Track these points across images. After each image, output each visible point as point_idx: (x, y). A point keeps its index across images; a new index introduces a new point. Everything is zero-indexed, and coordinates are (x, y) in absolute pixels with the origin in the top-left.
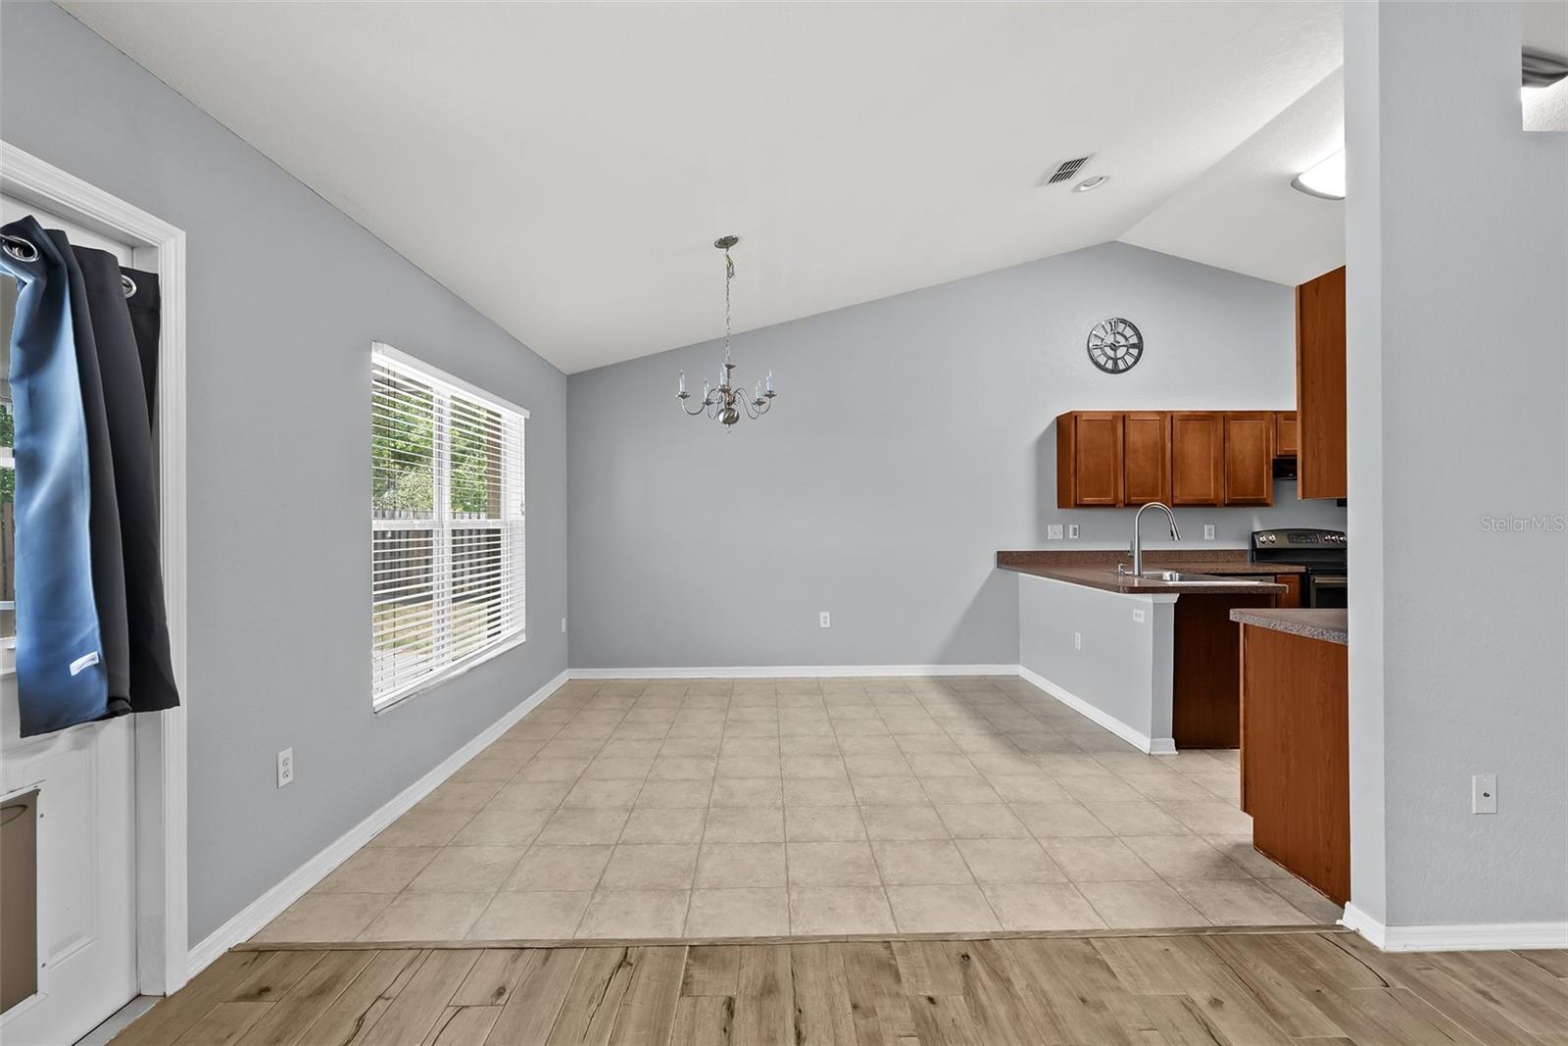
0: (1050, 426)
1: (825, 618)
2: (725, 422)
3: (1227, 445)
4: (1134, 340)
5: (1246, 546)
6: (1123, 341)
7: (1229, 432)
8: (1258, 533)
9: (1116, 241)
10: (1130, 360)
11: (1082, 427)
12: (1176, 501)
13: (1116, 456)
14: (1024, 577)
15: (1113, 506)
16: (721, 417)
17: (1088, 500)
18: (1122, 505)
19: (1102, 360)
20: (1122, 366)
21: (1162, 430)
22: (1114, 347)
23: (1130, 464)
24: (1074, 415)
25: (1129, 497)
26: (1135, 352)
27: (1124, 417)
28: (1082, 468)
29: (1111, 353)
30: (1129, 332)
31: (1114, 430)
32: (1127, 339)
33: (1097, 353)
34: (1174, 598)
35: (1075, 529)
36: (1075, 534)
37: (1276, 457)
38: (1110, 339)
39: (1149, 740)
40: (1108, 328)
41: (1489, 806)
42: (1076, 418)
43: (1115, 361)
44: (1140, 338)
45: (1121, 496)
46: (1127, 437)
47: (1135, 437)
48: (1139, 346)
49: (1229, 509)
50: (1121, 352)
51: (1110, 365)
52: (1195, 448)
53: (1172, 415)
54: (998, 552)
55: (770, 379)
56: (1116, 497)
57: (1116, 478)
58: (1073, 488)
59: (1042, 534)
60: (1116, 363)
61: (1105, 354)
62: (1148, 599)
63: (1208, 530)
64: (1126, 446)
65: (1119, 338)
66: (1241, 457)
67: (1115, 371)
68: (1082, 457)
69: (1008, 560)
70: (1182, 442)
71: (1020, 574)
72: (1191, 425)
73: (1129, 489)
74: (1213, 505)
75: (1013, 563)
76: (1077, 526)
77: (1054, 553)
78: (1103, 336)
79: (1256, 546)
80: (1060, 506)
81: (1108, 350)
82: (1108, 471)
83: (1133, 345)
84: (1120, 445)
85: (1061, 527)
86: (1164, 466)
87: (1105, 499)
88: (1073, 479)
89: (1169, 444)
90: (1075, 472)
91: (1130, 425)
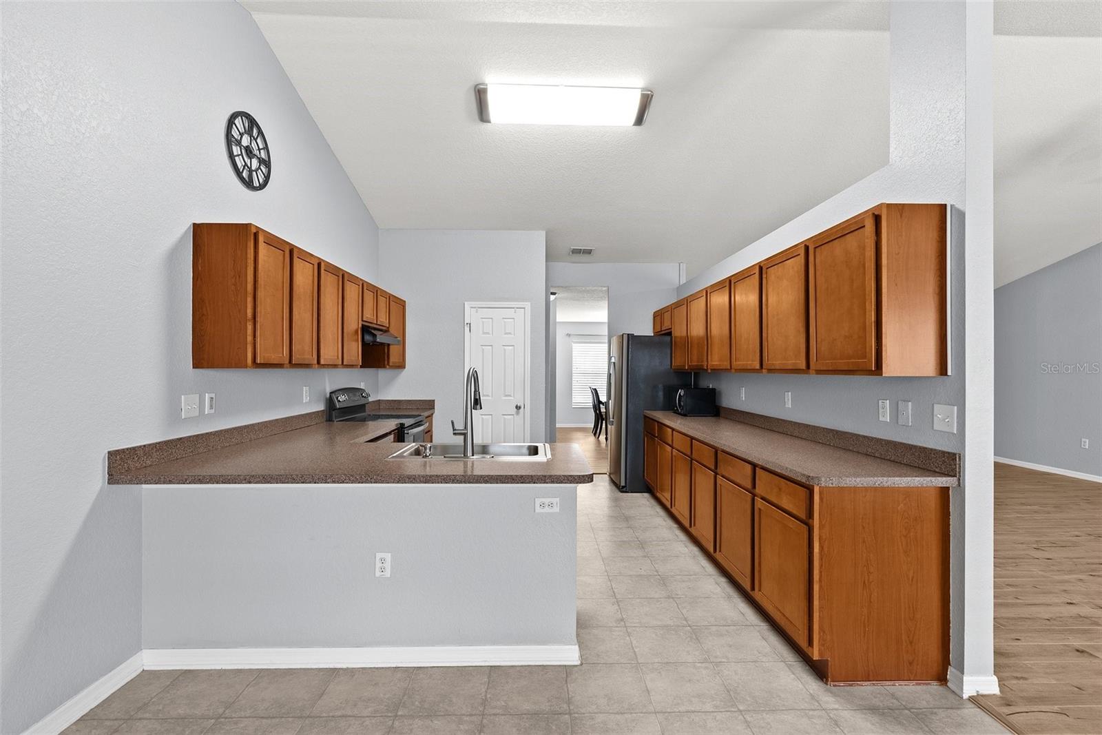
0: (182, 239)
3: (345, 305)
4: (264, 155)
6: (256, 152)
7: (346, 292)
8: (334, 392)
10: (261, 178)
11: (262, 250)
12: (321, 361)
13: (285, 300)
15: (281, 366)
18: (288, 364)
19: (239, 163)
20: (255, 181)
21: (314, 276)
22: (250, 152)
23: (296, 313)
24: (253, 231)
26: (265, 170)
28: (262, 310)
29: (248, 160)
30: (261, 143)
31: (284, 264)
32: (259, 150)
33: (236, 150)
35: (211, 399)
36: (211, 407)
37: (363, 323)
38: (246, 140)
42: (255, 234)
43: (251, 171)
44: (269, 157)
45: (288, 354)
47: (300, 280)
48: (268, 163)
52: (331, 304)
53: (320, 262)
54: (114, 454)
57: (286, 330)
58: (250, 339)
59: (174, 410)
60: (250, 176)
61: (243, 157)
65: (253, 144)
66: (350, 319)
68: (262, 295)
70: (325, 294)
72: (329, 277)
75: (137, 469)
76: (213, 395)
77: (191, 439)
78: (242, 130)
79: (335, 406)
80: (194, 367)
81: (244, 152)
82: (280, 319)
83: (263, 161)
84: (288, 286)
85: (197, 397)
86: (314, 320)
87: (278, 357)
88: (250, 325)
89: (317, 294)
90: (254, 317)
91: (297, 265)
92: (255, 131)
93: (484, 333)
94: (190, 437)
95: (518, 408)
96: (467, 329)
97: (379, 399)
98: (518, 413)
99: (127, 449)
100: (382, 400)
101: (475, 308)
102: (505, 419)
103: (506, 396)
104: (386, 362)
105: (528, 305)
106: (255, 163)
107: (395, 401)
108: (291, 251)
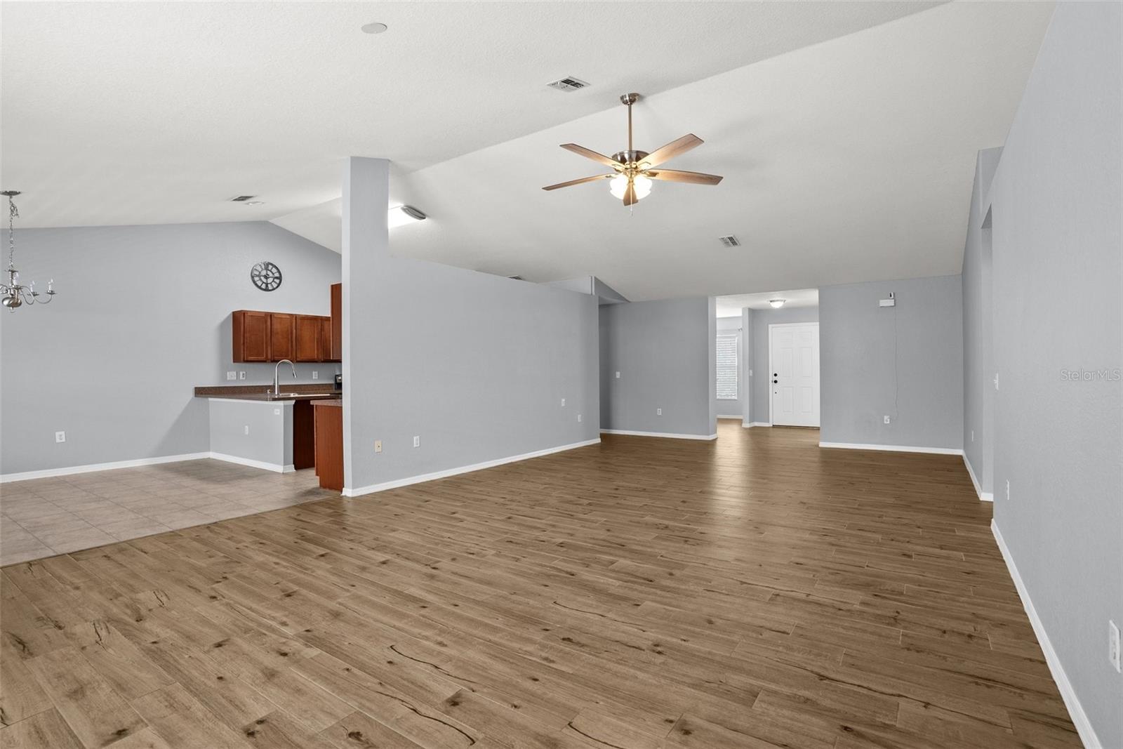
0: (228, 317)
1: (60, 436)
2: (9, 305)
3: (323, 333)
4: (277, 275)
5: (332, 382)
6: (271, 275)
7: (324, 327)
8: (338, 375)
9: (267, 222)
10: (275, 285)
11: (248, 318)
12: (298, 359)
13: (266, 335)
14: (212, 400)
15: (264, 362)
16: (6, 302)
17: (250, 358)
18: (270, 361)
19: (259, 283)
20: (270, 288)
21: (291, 323)
22: (266, 277)
23: (274, 340)
24: (243, 312)
25: (274, 357)
26: (278, 281)
27: (271, 315)
28: (248, 340)
29: (265, 281)
30: (274, 270)
31: (266, 322)
32: (273, 274)
33: (256, 279)
34: (293, 402)
36: (242, 377)
38: (264, 273)
39: (282, 467)
40: (263, 267)
41: (380, 450)
42: (244, 314)
44: (280, 274)
45: (269, 357)
46: (272, 327)
47: (277, 326)
48: (280, 278)
49: (323, 364)
50: (270, 280)
51: (264, 286)
52: (307, 334)
53: (296, 317)
54: (196, 388)
55: (51, 284)
56: (267, 357)
57: (267, 348)
58: (242, 352)
59: (224, 377)
60: (267, 286)
61: (261, 280)
62: (281, 403)
63: (315, 374)
64: (272, 331)
65: (269, 273)
67: (267, 290)
68: (247, 335)
69: (201, 392)
70: (301, 330)
71: (210, 399)
72: (306, 322)
73: (272, 353)
74: (316, 362)
75: (205, 393)
76: (244, 373)
77: (231, 387)
78: (261, 270)
80: (234, 362)
81: (262, 278)
82: (263, 343)
83: (277, 278)
84: (269, 330)
85: (235, 373)
86: (292, 342)
87: (260, 358)
88: (242, 347)
89: (295, 331)
90: (244, 343)
91: (274, 321)
92: (270, 267)
99: (201, 387)
108: (271, 316)
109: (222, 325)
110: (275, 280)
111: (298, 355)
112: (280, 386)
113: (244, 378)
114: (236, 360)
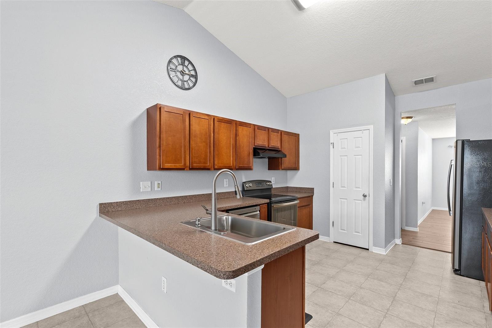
0: (141, 116)
3: (237, 138)
4: (193, 73)
6: (187, 72)
7: (238, 132)
8: (245, 182)
10: (191, 84)
11: (164, 115)
12: (216, 167)
13: (185, 137)
15: (183, 169)
17: (167, 165)
18: (188, 168)
19: (175, 80)
20: (186, 86)
21: (209, 125)
22: (183, 73)
23: (193, 143)
24: (159, 107)
25: (192, 163)
26: (193, 80)
28: (164, 143)
29: (181, 77)
30: (190, 67)
31: (184, 121)
32: (189, 71)
33: (172, 74)
35: (159, 184)
36: (159, 187)
37: (254, 147)
38: (180, 68)
40: (180, 61)
42: (160, 108)
43: (183, 81)
44: (196, 73)
45: (188, 164)
46: (191, 127)
47: (196, 127)
48: (196, 77)
53: (214, 118)
54: (101, 204)
56: (185, 164)
57: (185, 152)
58: (158, 157)
59: (136, 188)
60: (183, 84)
61: (177, 76)
63: (226, 182)
64: (191, 132)
65: (185, 69)
66: (242, 145)
67: (183, 88)
68: (164, 135)
70: (218, 134)
72: (223, 125)
73: (192, 158)
75: (113, 211)
76: (160, 182)
77: (145, 200)
78: (177, 64)
79: (244, 189)
80: (148, 170)
81: (179, 74)
82: (181, 147)
83: (192, 76)
84: (187, 132)
85: (149, 183)
86: (210, 147)
87: (178, 166)
88: (158, 151)
89: (212, 135)
90: (160, 147)
91: (193, 120)
92: (186, 63)
93: (342, 148)
94: (144, 200)
95: (365, 196)
96: (331, 146)
97: (288, 186)
98: (364, 200)
99: (107, 203)
100: (289, 187)
101: (336, 133)
102: (355, 203)
103: (356, 188)
104: (280, 167)
105: (371, 127)
106: (186, 78)
107: (295, 187)
108: (190, 114)
109: (135, 124)
110: (191, 78)
111: (216, 162)
112: (217, 193)
113: (160, 189)
114: (150, 167)
